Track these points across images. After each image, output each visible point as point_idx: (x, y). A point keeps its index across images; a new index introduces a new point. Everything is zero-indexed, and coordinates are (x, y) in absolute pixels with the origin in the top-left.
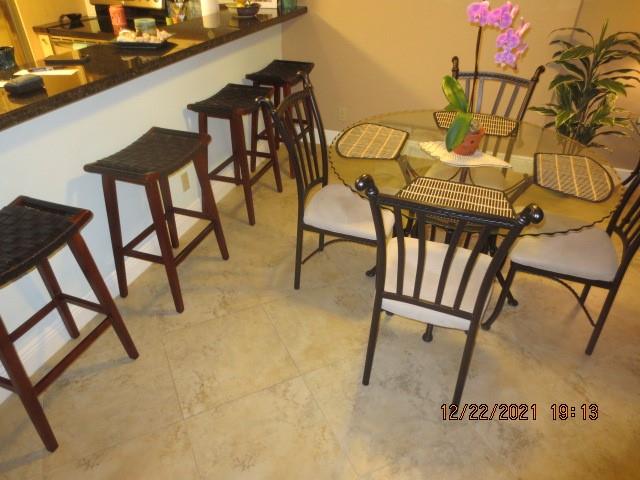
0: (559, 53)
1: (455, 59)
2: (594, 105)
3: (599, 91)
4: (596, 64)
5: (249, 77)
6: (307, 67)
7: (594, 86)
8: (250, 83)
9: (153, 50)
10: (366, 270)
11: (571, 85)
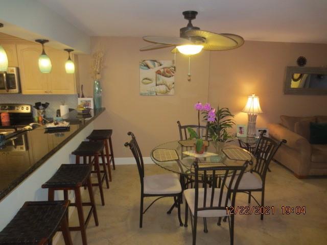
0: (205, 117)
1: (178, 122)
2: (222, 132)
3: (223, 128)
4: (219, 119)
5: (87, 138)
6: (110, 132)
7: (221, 126)
8: (88, 140)
9: (65, 129)
10: (166, 212)
11: (212, 127)
